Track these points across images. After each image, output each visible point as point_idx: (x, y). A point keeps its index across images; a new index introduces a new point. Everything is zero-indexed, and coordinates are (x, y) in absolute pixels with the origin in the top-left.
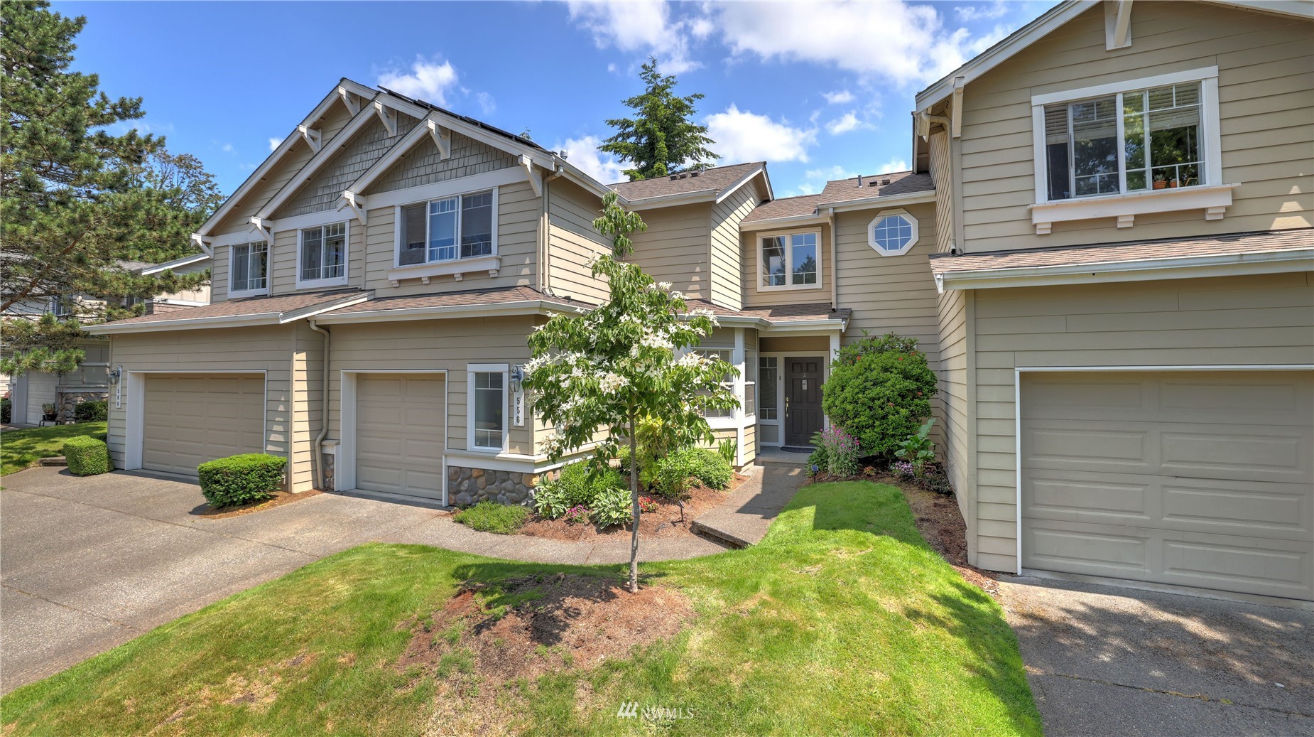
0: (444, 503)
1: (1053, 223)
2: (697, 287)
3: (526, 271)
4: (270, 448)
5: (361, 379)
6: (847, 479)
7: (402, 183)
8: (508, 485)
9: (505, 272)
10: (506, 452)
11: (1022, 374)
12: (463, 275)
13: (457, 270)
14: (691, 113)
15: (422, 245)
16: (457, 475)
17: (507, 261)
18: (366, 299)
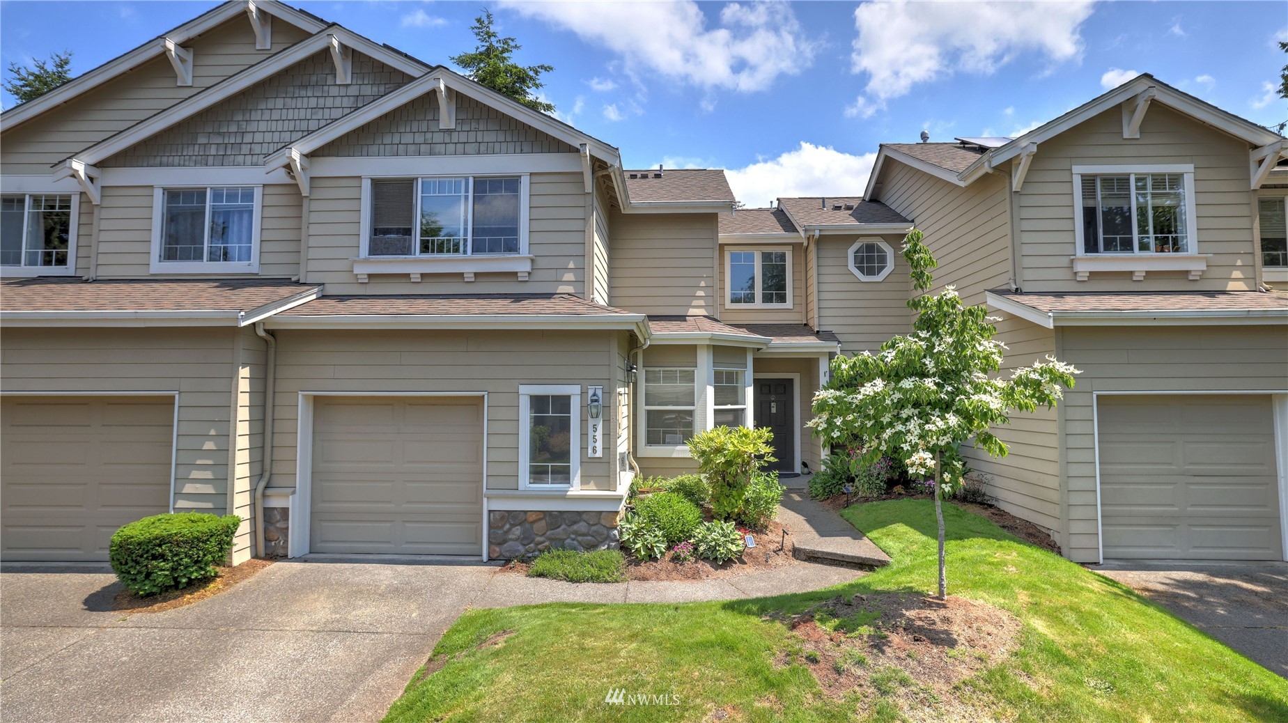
0: (485, 558)
1: (1090, 272)
2: (702, 303)
3: (569, 276)
4: (181, 504)
5: (321, 404)
6: (878, 498)
7: (374, 149)
8: (581, 527)
9: (538, 275)
10: (576, 488)
11: (1098, 396)
12: (476, 274)
13: (469, 269)
14: (537, 86)
15: (408, 232)
16: (502, 520)
17: (541, 263)
18: (314, 297)
